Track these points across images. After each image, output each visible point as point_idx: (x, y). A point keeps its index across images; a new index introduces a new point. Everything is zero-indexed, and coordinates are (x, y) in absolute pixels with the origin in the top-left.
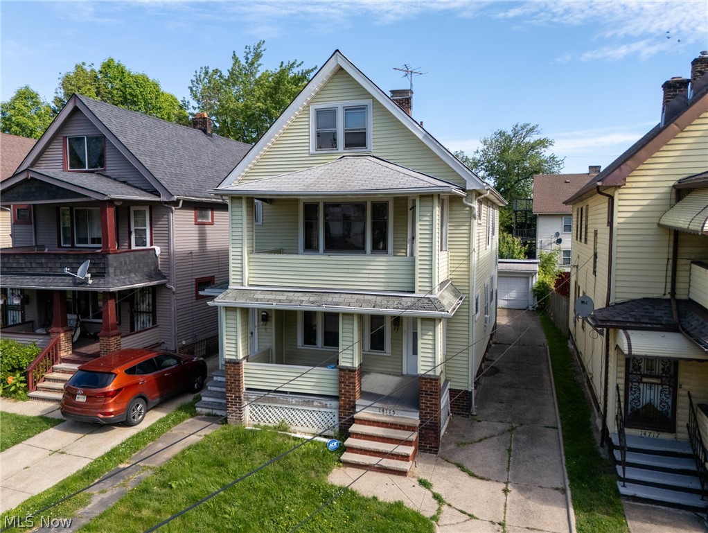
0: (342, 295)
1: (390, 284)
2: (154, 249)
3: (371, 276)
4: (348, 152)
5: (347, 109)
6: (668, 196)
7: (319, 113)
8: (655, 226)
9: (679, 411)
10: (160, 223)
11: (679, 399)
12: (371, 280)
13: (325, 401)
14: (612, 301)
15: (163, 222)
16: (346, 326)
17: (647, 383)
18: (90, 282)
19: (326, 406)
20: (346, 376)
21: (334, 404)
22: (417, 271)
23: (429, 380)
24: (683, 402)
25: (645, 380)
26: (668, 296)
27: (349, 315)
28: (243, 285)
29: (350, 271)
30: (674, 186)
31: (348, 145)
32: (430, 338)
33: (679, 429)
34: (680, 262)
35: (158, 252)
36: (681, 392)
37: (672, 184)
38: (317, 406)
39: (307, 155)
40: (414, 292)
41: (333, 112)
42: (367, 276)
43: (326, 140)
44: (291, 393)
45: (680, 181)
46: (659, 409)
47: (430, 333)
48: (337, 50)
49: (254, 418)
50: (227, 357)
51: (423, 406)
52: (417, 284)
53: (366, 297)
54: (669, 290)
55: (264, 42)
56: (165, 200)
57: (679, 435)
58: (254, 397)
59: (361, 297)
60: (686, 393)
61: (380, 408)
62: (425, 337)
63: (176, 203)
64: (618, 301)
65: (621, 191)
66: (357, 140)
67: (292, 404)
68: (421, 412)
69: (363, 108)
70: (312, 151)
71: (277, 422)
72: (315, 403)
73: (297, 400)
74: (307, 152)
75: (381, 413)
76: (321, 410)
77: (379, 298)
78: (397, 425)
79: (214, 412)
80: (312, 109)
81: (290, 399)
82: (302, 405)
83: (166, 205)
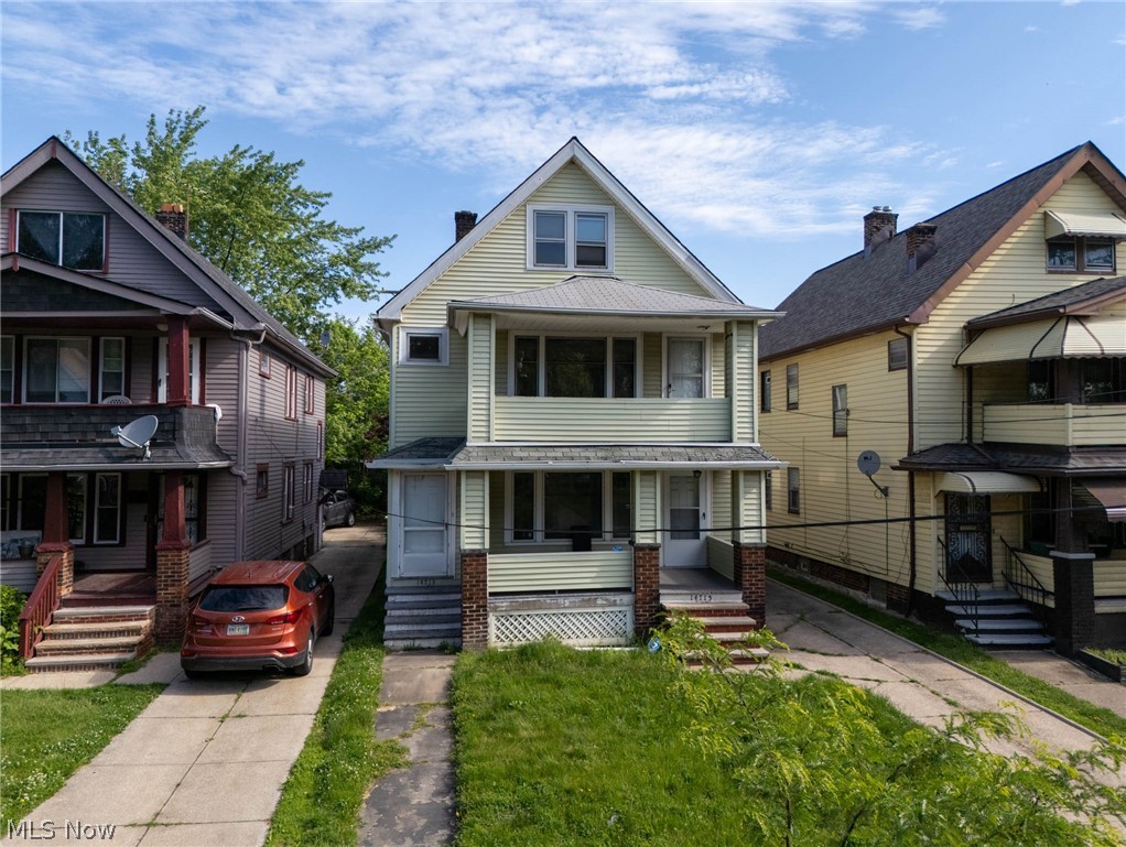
0: (639, 449)
1: (696, 433)
2: (214, 410)
3: (671, 423)
4: (580, 271)
5: (580, 215)
6: (959, 337)
7: (541, 216)
8: (950, 368)
9: (995, 558)
10: (220, 366)
11: (993, 545)
12: (671, 428)
13: (612, 597)
14: (916, 448)
15: (227, 365)
16: (644, 489)
17: (964, 531)
18: (149, 453)
19: (614, 604)
20: (644, 558)
21: (627, 598)
22: (735, 415)
23: (753, 550)
24: (997, 548)
25: (962, 528)
26: (965, 441)
27: (649, 473)
28: (489, 441)
29: (644, 417)
30: (965, 327)
31: (580, 262)
32: (754, 496)
33: (996, 577)
34: (974, 405)
35: (219, 415)
36: (995, 538)
37: (962, 325)
38: (602, 606)
39: (522, 271)
40: (731, 441)
41: (560, 217)
42: (666, 423)
43: (549, 253)
44: (561, 591)
45: (969, 323)
46: (977, 559)
47: (755, 491)
48: (575, 138)
49: (502, 637)
50: (467, 547)
51: (746, 584)
52: (736, 431)
53: (672, 450)
54: (965, 435)
55: (204, 108)
56: (242, 328)
57: (997, 584)
58: (504, 604)
59: (666, 449)
60: (998, 538)
61: (692, 595)
62: (749, 496)
63: (255, 335)
64: (922, 448)
65: (919, 330)
66: (593, 256)
67: (565, 608)
68: (745, 593)
69: (603, 216)
70: (530, 266)
71: (539, 637)
72: (599, 602)
73: (572, 599)
74: (522, 266)
75: (694, 601)
76: (607, 609)
77: (689, 450)
78: (722, 611)
79: (417, 643)
80: (530, 209)
81: (561, 601)
82: (580, 607)
83: (238, 338)
